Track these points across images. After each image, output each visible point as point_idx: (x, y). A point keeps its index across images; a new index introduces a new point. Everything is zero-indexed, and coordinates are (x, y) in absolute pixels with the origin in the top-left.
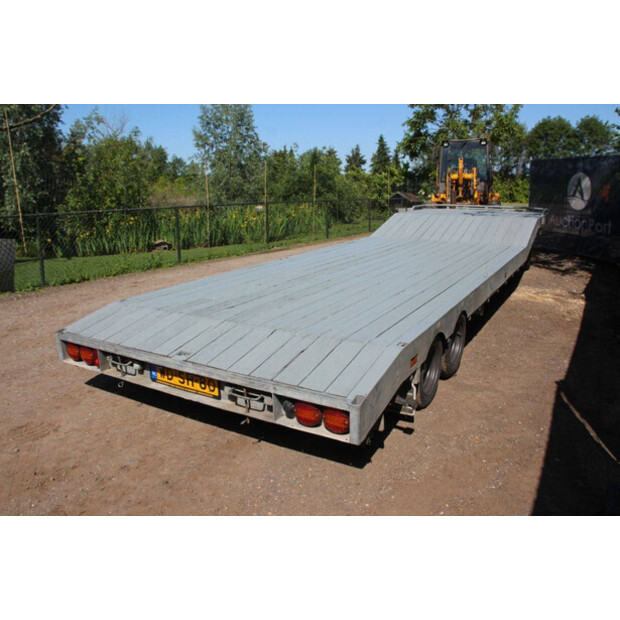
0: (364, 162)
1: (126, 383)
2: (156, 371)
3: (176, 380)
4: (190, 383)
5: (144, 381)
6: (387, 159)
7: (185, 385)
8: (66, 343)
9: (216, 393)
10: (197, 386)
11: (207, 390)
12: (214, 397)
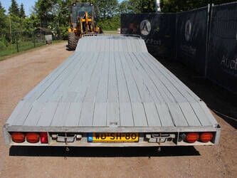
0: (5, 11)
1: (69, 147)
2: (92, 136)
3: (108, 139)
4: (119, 138)
5: (83, 143)
6: (18, 10)
7: (115, 139)
8: (11, 133)
9: (137, 139)
10: (123, 139)
11: (131, 139)
12: (136, 142)
